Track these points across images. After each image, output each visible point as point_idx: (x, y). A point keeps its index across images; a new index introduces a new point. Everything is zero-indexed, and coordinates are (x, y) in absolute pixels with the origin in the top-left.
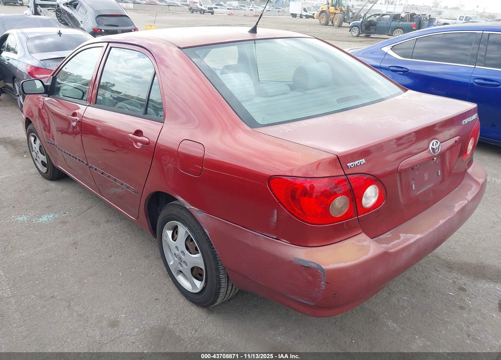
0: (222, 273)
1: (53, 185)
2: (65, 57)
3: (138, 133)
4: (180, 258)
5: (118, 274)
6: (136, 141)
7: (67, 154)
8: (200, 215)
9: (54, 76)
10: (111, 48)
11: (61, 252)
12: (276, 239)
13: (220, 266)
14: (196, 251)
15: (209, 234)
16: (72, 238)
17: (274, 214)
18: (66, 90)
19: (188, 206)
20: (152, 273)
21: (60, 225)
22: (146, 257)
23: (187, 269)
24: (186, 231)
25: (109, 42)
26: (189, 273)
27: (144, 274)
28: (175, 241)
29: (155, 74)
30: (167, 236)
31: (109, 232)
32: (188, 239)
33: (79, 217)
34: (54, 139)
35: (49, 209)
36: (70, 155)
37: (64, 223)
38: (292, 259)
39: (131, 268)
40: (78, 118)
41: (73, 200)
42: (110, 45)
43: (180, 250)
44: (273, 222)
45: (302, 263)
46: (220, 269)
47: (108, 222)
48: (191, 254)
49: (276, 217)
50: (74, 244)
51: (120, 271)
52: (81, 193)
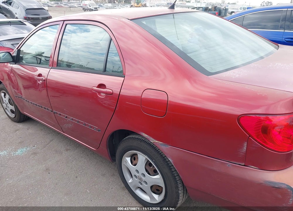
0: (180, 190)
1: (20, 126)
2: (24, 38)
3: (101, 86)
4: (140, 179)
5: (86, 191)
6: (100, 92)
7: (34, 104)
8: (164, 148)
9: (19, 49)
10: (66, 25)
11: (38, 177)
12: (244, 166)
13: (179, 185)
14: (155, 173)
15: (173, 162)
16: (44, 166)
17: (244, 146)
18: (27, 58)
19: (152, 140)
20: (111, 187)
21: (32, 156)
22: (103, 175)
23: (147, 187)
24: (146, 159)
25: (64, 21)
26: (148, 190)
27: (105, 189)
28: (135, 165)
29: (111, 40)
30: (126, 162)
31: (70, 158)
32: (148, 164)
33: (45, 148)
34: (21, 94)
35: (22, 144)
36: (36, 105)
37: (35, 154)
38: (262, 182)
39: (95, 185)
40: (43, 78)
41: (38, 136)
42: (66, 22)
43: (140, 172)
44: (243, 153)
45: (273, 185)
46: (179, 187)
47: (67, 150)
48: (150, 175)
49: (245, 148)
50: (47, 169)
51: (87, 189)
52: (42, 130)
